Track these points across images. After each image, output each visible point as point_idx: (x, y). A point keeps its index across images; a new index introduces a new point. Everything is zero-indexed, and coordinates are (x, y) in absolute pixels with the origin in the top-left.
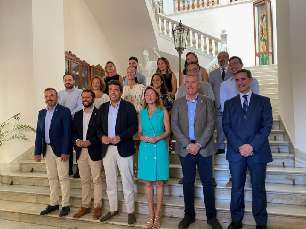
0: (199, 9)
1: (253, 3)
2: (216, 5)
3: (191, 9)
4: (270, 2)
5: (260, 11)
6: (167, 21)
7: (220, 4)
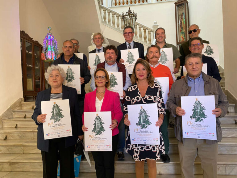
2: (145, 2)
3: (125, 4)
4: (187, 3)
5: (180, 10)
6: (108, 11)
7: (149, 2)
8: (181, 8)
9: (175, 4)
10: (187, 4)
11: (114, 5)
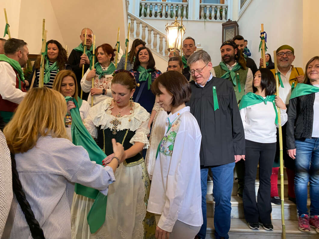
0: (167, 19)
1: (223, 24)
2: (185, 18)
3: (158, 17)
4: (238, 26)
5: (228, 34)
6: (138, 22)
7: (190, 18)
8: (229, 32)
9: (223, 25)
10: (237, 28)
11: (143, 16)
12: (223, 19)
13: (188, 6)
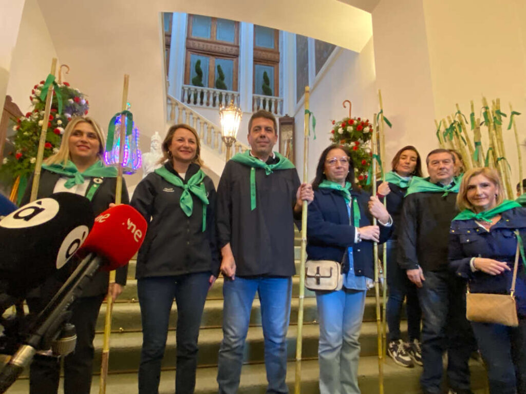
0: (215, 108)
3: (205, 105)
6: (181, 108)
9: (280, 120)
11: (186, 102)
12: (279, 113)
13: (239, 95)
